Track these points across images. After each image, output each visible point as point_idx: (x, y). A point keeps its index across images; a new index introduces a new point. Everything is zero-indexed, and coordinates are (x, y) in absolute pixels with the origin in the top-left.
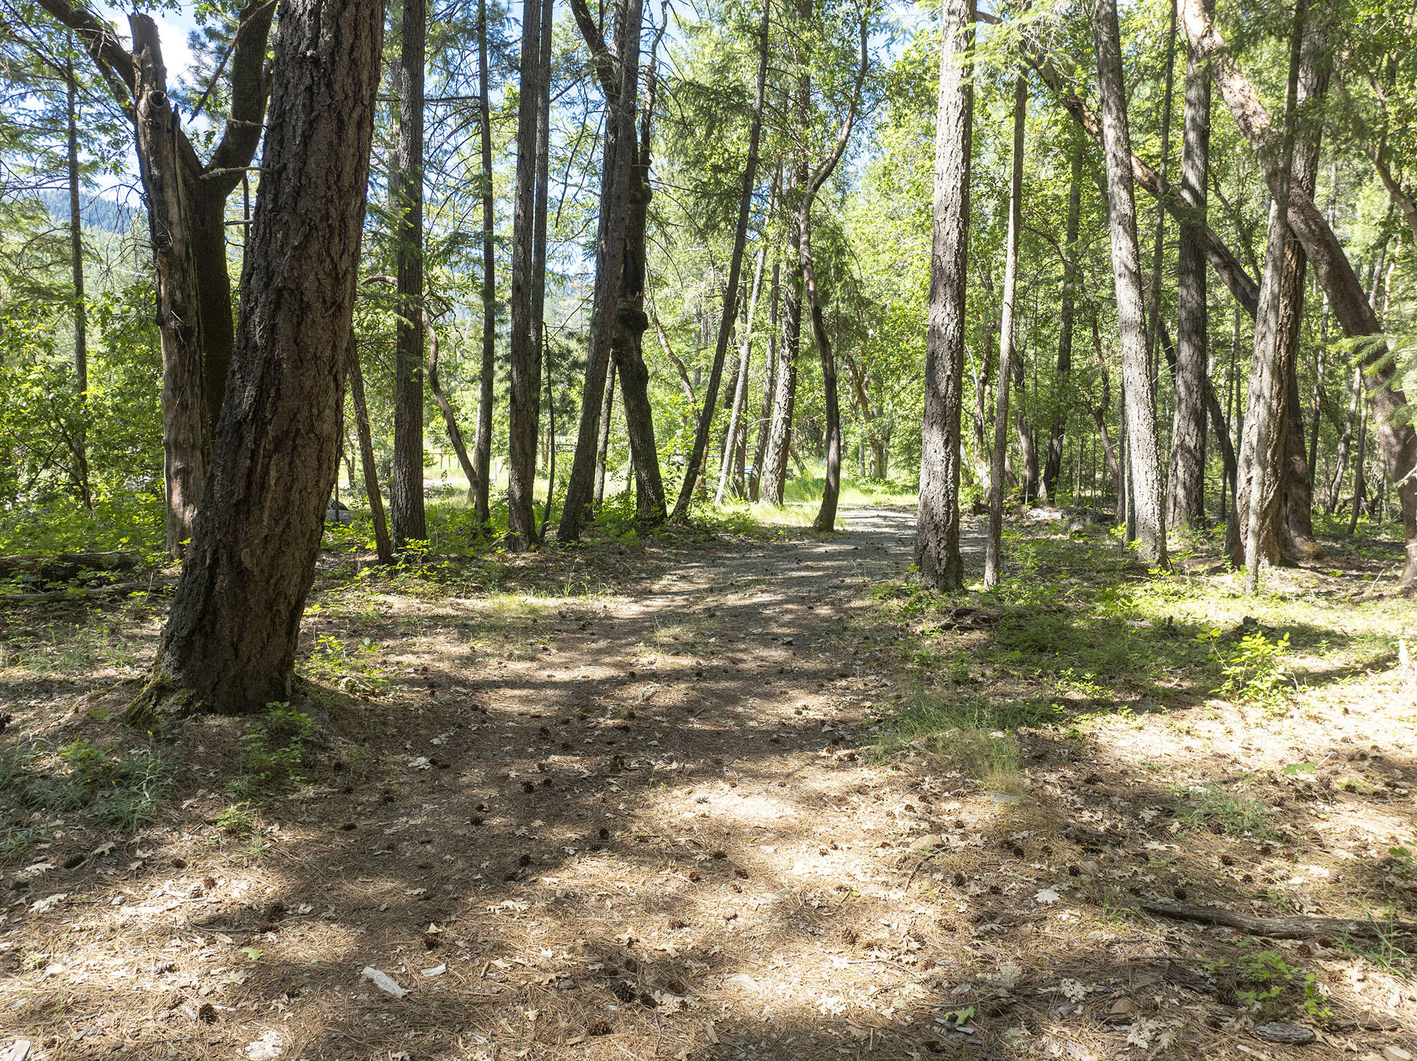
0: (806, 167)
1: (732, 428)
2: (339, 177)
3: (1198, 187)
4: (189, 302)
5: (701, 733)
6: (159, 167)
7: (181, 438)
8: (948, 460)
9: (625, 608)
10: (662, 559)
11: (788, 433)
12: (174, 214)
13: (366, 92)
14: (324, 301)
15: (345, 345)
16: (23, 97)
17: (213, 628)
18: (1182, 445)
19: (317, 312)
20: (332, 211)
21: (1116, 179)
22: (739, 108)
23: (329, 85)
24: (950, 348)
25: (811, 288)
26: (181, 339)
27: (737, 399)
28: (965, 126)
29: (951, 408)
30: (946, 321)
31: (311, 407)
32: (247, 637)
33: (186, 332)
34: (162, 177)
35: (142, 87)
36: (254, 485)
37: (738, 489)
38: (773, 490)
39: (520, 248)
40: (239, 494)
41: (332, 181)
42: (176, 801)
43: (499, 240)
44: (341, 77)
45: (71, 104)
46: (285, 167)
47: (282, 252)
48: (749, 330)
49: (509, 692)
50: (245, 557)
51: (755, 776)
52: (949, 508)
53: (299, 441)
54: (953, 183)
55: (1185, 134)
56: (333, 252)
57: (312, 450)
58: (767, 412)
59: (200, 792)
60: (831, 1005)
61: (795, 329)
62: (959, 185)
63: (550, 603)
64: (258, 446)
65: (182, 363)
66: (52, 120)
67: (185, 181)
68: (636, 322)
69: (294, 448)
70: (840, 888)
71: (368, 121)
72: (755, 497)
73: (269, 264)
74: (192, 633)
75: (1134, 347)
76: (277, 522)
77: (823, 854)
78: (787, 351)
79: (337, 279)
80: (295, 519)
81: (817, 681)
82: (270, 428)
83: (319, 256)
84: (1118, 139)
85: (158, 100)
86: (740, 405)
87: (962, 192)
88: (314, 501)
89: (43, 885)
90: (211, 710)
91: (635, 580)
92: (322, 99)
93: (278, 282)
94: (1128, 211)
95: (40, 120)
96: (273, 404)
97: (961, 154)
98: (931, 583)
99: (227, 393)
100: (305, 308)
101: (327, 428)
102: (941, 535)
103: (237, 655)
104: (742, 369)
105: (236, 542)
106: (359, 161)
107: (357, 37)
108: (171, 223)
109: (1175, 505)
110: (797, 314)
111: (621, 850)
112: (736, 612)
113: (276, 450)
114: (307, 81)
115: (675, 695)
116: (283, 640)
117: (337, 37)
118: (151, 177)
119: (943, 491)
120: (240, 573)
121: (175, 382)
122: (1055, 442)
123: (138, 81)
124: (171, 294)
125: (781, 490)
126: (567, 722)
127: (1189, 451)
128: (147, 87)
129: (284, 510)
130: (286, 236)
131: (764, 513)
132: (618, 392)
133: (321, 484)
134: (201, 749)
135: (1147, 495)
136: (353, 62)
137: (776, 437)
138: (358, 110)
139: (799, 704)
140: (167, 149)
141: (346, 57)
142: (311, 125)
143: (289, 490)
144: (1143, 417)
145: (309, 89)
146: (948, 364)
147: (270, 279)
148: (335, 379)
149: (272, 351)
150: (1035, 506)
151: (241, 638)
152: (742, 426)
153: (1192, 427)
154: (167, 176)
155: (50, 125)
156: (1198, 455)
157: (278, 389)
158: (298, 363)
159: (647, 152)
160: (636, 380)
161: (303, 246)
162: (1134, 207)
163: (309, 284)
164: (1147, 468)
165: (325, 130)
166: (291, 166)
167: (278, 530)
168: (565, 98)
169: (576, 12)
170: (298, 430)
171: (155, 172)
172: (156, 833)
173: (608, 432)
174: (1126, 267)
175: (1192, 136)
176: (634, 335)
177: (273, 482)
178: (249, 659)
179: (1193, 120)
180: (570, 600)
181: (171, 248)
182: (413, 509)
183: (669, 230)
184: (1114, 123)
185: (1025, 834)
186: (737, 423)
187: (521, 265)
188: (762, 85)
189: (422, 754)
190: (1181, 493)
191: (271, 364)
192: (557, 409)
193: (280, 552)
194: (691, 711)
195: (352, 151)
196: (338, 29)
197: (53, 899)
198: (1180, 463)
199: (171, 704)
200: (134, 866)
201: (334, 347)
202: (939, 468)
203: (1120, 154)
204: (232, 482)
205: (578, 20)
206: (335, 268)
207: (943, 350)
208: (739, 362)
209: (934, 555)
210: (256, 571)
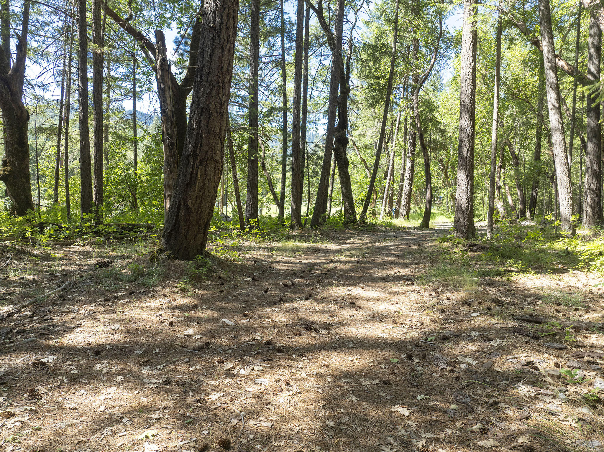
0: (418, 76)
1: (387, 188)
2: (222, 68)
3: (595, 72)
4: (174, 133)
5: (354, 276)
6: (163, 84)
7: (170, 183)
8: (468, 184)
9: (333, 247)
10: (352, 234)
11: (411, 189)
12: (169, 101)
13: (232, 39)
14: (217, 112)
15: (224, 128)
16: (118, 68)
17: (178, 229)
18: (589, 188)
19: (215, 117)
20: (220, 80)
21: (548, 68)
22: (386, 53)
23: (219, 37)
24: (468, 138)
25: (419, 126)
26: (170, 147)
27: (389, 175)
28: (473, 47)
29: (469, 163)
30: (466, 126)
31: (212, 150)
32: (190, 232)
33: (172, 144)
34: (165, 88)
35: (158, 56)
36: (193, 177)
37: (389, 214)
38: (404, 213)
39: (296, 110)
40: (188, 180)
41: (220, 70)
42: (164, 281)
43: (288, 109)
44: (223, 34)
45: (134, 69)
46: (204, 66)
47: (203, 95)
48: (394, 146)
49: (284, 264)
50: (189, 203)
51: (372, 287)
52: (469, 204)
53: (208, 162)
54: (468, 70)
55: (589, 49)
56: (220, 95)
57: (212, 165)
58: (402, 181)
59: (172, 279)
60: (384, 335)
61: (414, 145)
62: (471, 71)
63: (305, 245)
64: (194, 164)
65: (170, 155)
66: (128, 76)
67: (173, 90)
68: (343, 142)
69: (206, 164)
70: (395, 312)
71: (232, 49)
72: (397, 216)
73: (199, 100)
74: (171, 231)
75: (558, 140)
76: (200, 191)
77: (392, 305)
78: (410, 154)
79: (221, 104)
80: (207, 190)
81: (405, 266)
82: (198, 157)
83: (215, 96)
84: (549, 51)
85: (164, 60)
86: (390, 178)
87: (472, 73)
88: (213, 184)
89: (123, 297)
90: (177, 258)
91: (340, 240)
92: (217, 41)
93: (202, 106)
94: (554, 81)
95: (124, 76)
96: (200, 149)
97: (472, 58)
98: (461, 235)
99: (184, 146)
100: (210, 115)
101: (218, 157)
102: (465, 215)
103: (186, 239)
104: (391, 163)
105: (187, 198)
106: (229, 63)
107: (228, 20)
108: (167, 104)
109: (587, 215)
110: (414, 139)
111: (317, 300)
112: (378, 248)
113: (201, 165)
114: (212, 36)
115: (348, 266)
116: (202, 235)
117: (222, 20)
118: (161, 88)
119: (466, 197)
120: (188, 209)
121: (168, 163)
122: (534, 193)
123: (157, 53)
124: (167, 130)
125: (408, 213)
126: (304, 272)
127: (593, 190)
128: (160, 55)
129: (203, 187)
130: (204, 90)
131: (400, 222)
132: (337, 171)
133: (216, 178)
134: (173, 268)
135: (565, 204)
136: (227, 28)
137: (405, 191)
138: (229, 45)
139: (396, 271)
140: (166, 78)
141: (224, 27)
142: (213, 51)
143: (204, 180)
144: (563, 170)
145: (212, 38)
146: (467, 144)
147: (199, 105)
148: (221, 140)
149: (199, 130)
150: (524, 220)
151: (187, 233)
152: (391, 187)
153: (594, 180)
154: (166, 87)
155: (126, 77)
156: (598, 192)
157: (201, 144)
158: (208, 134)
159: (348, 73)
160: (343, 164)
161: (210, 93)
162: (557, 79)
163: (212, 106)
164: (565, 193)
165: (217, 52)
166: (206, 65)
167: (201, 194)
168: (316, 54)
169: (319, 19)
170: (208, 158)
171: (162, 86)
172: (157, 289)
173: (333, 187)
174: (554, 105)
175: (592, 50)
176: (343, 146)
177: (199, 176)
178: (190, 241)
179: (593, 43)
180: (312, 244)
181: (167, 114)
182: (254, 211)
183: (360, 105)
184: (547, 44)
185: (473, 299)
186: (389, 186)
187: (296, 117)
188: (395, 42)
189: (249, 277)
190: (589, 209)
191: (199, 135)
192: (311, 176)
193: (201, 202)
194: (352, 271)
195: (227, 59)
196: (222, 17)
197: (126, 300)
198: (589, 196)
199: (164, 255)
200: (150, 295)
201: (220, 129)
202: (464, 188)
203: (550, 57)
204: (186, 176)
205: (320, 22)
206: (221, 100)
207: (466, 139)
208: (390, 160)
209: (462, 224)
210: (193, 209)
